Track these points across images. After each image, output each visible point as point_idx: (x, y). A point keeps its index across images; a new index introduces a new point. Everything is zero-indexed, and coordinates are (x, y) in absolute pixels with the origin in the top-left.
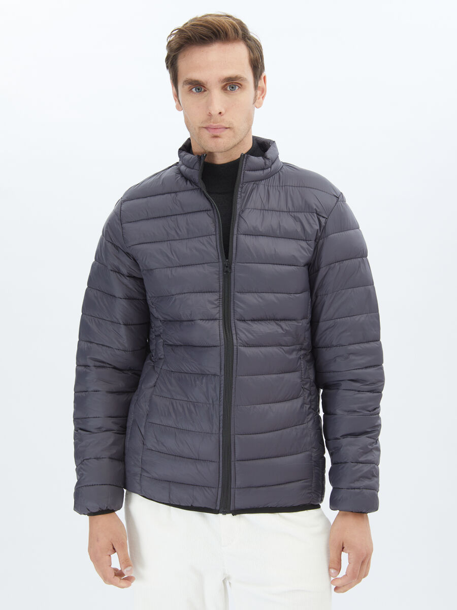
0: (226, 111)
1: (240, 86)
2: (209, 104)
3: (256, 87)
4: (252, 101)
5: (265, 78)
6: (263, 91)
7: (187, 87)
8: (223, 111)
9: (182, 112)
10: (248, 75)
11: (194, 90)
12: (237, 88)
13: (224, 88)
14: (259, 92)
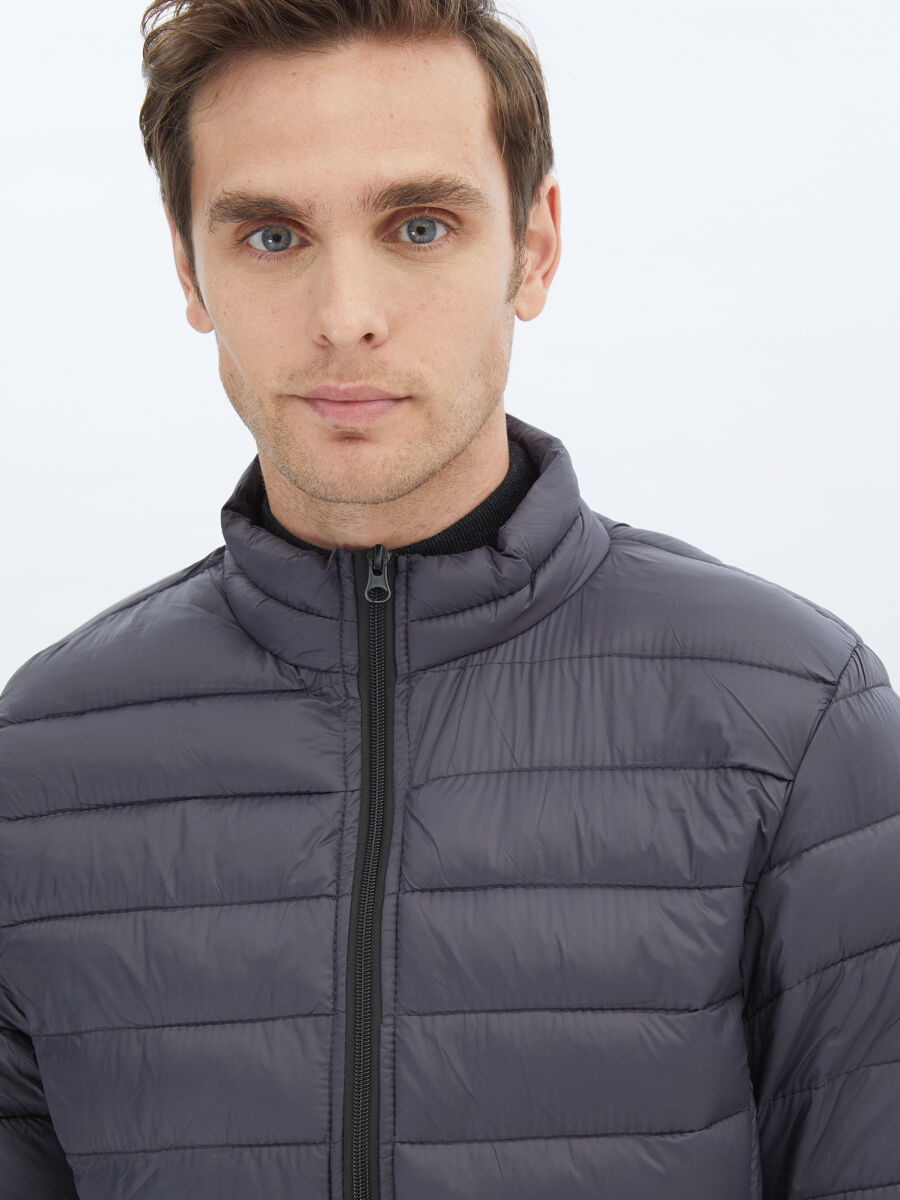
0: (394, 327)
1: (456, 224)
2: (320, 296)
3: (519, 229)
4: (503, 289)
5: (553, 194)
6: (548, 249)
7: (227, 229)
8: (380, 328)
9: (212, 334)
10: (488, 178)
11: (256, 240)
12: (441, 231)
13: (386, 232)
14: (531, 256)
